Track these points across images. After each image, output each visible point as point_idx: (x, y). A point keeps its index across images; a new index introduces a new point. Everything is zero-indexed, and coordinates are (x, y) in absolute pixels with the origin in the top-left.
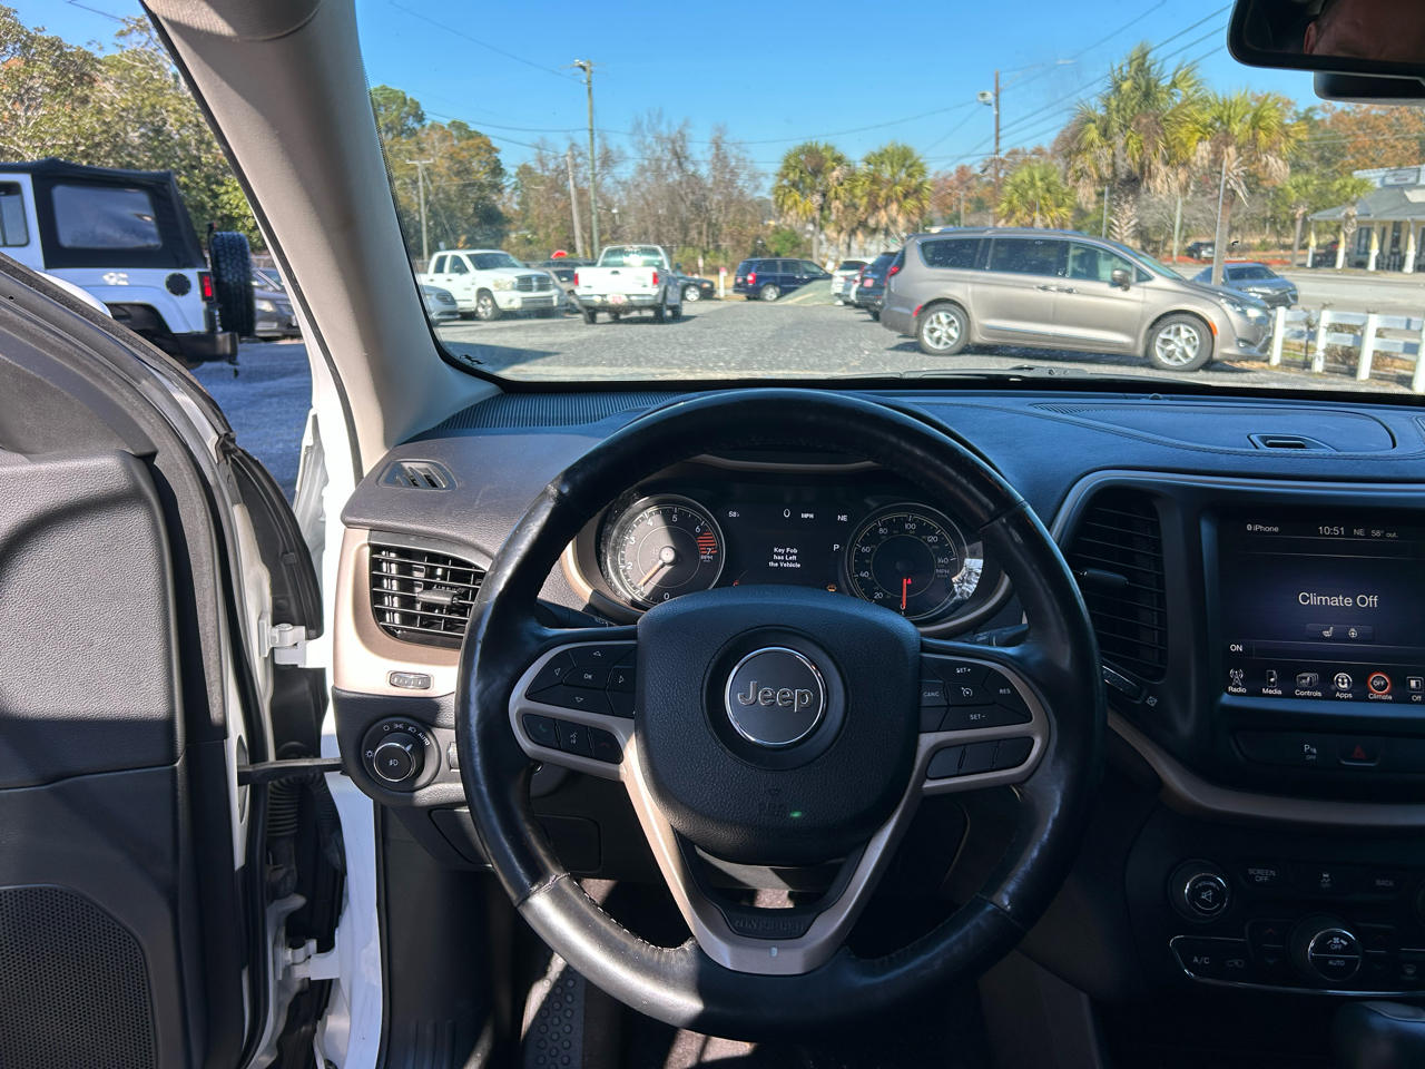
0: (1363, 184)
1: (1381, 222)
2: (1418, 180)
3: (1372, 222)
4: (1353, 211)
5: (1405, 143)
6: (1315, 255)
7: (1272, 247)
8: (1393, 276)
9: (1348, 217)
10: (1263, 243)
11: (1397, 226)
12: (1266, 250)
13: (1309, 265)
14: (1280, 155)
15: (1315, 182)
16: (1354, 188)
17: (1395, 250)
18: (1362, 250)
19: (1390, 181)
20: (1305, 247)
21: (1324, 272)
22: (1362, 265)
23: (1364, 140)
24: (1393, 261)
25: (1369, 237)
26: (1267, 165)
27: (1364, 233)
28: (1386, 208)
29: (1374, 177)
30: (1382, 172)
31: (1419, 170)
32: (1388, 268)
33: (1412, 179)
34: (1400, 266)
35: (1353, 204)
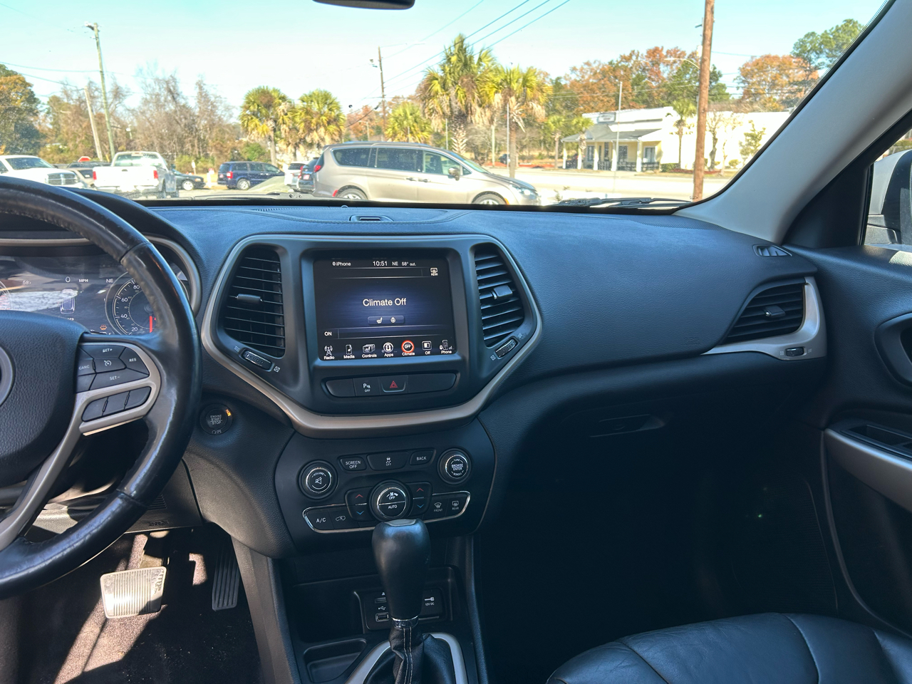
0: (587, 122)
1: (599, 143)
2: (615, 119)
3: (594, 143)
4: (584, 136)
5: (608, 99)
6: (567, 162)
7: (545, 157)
8: (605, 173)
9: (581, 140)
10: (540, 154)
11: (606, 144)
12: (542, 159)
13: (564, 167)
14: (539, 103)
15: (563, 120)
16: (583, 123)
17: (607, 158)
18: (590, 159)
19: (601, 120)
20: (561, 157)
21: (572, 171)
22: (590, 167)
23: (587, 96)
24: (605, 165)
25: (593, 152)
26: (532, 108)
27: (590, 148)
28: (599, 135)
29: (594, 117)
30: (597, 115)
31: (615, 114)
32: (604, 169)
33: (612, 119)
34: (609, 168)
35: (584, 133)
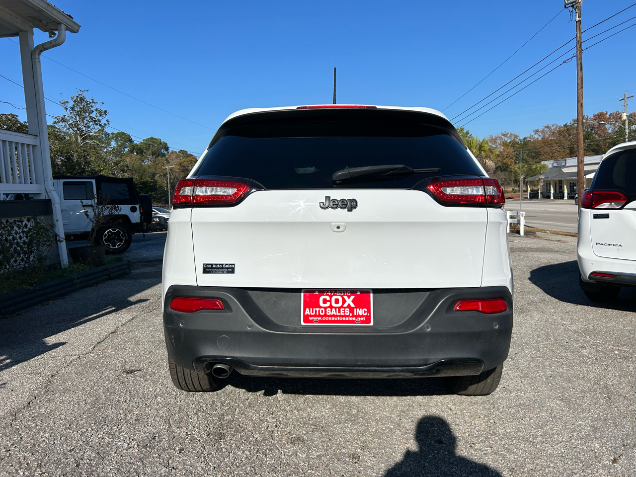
0: (544, 166)
1: (554, 181)
2: (566, 164)
3: (550, 181)
4: (542, 177)
5: (564, 150)
6: (530, 194)
7: (517, 192)
8: (561, 201)
9: (540, 179)
10: (513, 190)
11: (560, 182)
12: (514, 193)
13: (529, 198)
15: (526, 166)
16: (540, 168)
17: (561, 190)
18: (548, 191)
19: (555, 165)
20: (526, 191)
21: (534, 201)
22: (549, 197)
23: (547, 149)
24: (559, 196)
25: (549, 186)
27: (547, 184)
28: (554, 175)
29: (549, 164)
30: (552, 162)
31: (566, 160)
32: (558, 198)
33: (563, 164)
34: (563, 198)
35: (541, 174)
